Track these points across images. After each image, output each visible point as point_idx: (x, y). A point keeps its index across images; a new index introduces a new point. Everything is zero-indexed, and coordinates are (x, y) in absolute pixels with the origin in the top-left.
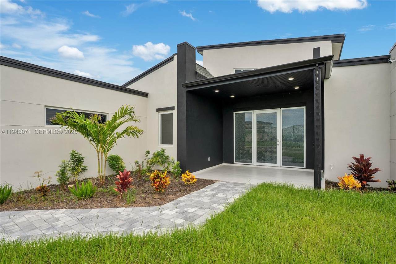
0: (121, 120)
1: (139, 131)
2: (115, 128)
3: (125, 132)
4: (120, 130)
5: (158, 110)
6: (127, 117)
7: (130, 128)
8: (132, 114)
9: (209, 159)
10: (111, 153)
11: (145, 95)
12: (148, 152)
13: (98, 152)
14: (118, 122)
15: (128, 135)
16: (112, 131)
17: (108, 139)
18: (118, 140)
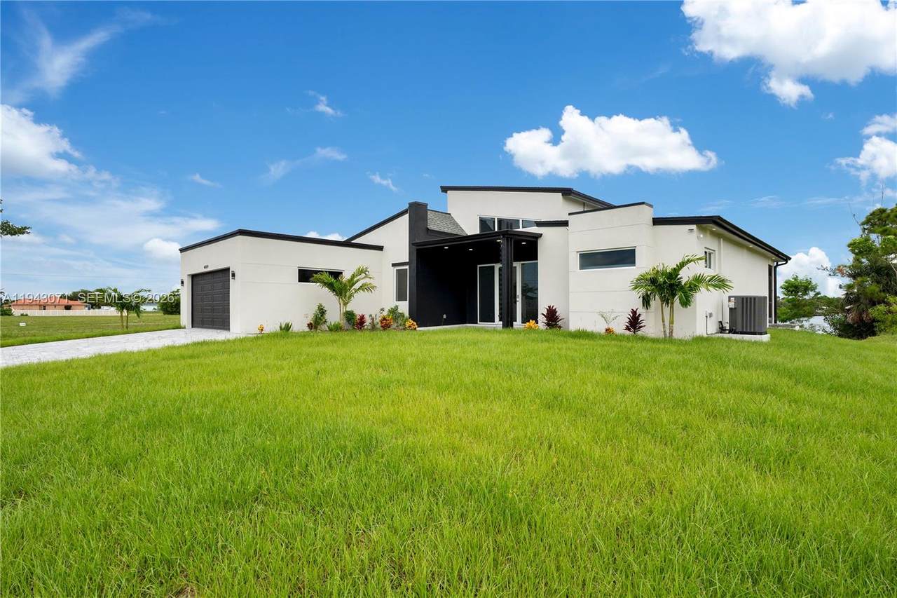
0: (358, 278)
1: (373, 287)
2: (354, 284)
3: (361, 288)
4: (357, 286)
5: (394, 265)
6: (363, 275)
7: (365, 285)
8: (367, 273)
9: (445, 316)
10: (349, 309)
11: (380, 248)
12: (383, 310)
13: (340, 304)
14: (355, 279)
15: (363, 290)
16: (351, 286)
17: (348, 294)
18: (355, 295)
